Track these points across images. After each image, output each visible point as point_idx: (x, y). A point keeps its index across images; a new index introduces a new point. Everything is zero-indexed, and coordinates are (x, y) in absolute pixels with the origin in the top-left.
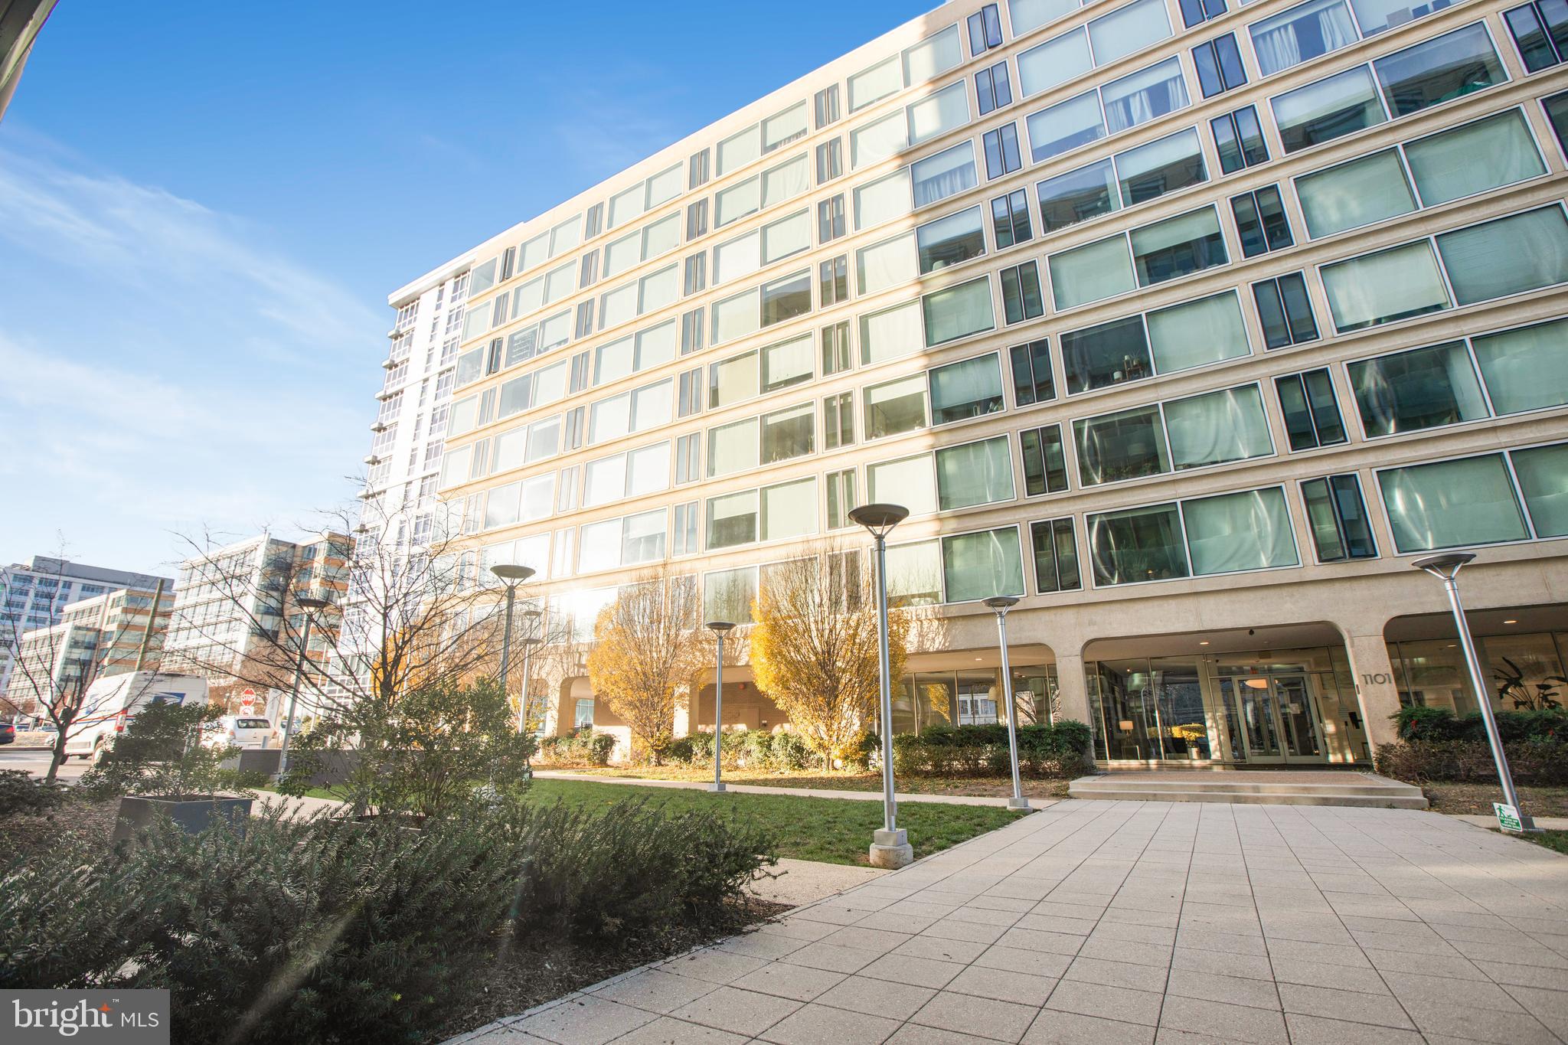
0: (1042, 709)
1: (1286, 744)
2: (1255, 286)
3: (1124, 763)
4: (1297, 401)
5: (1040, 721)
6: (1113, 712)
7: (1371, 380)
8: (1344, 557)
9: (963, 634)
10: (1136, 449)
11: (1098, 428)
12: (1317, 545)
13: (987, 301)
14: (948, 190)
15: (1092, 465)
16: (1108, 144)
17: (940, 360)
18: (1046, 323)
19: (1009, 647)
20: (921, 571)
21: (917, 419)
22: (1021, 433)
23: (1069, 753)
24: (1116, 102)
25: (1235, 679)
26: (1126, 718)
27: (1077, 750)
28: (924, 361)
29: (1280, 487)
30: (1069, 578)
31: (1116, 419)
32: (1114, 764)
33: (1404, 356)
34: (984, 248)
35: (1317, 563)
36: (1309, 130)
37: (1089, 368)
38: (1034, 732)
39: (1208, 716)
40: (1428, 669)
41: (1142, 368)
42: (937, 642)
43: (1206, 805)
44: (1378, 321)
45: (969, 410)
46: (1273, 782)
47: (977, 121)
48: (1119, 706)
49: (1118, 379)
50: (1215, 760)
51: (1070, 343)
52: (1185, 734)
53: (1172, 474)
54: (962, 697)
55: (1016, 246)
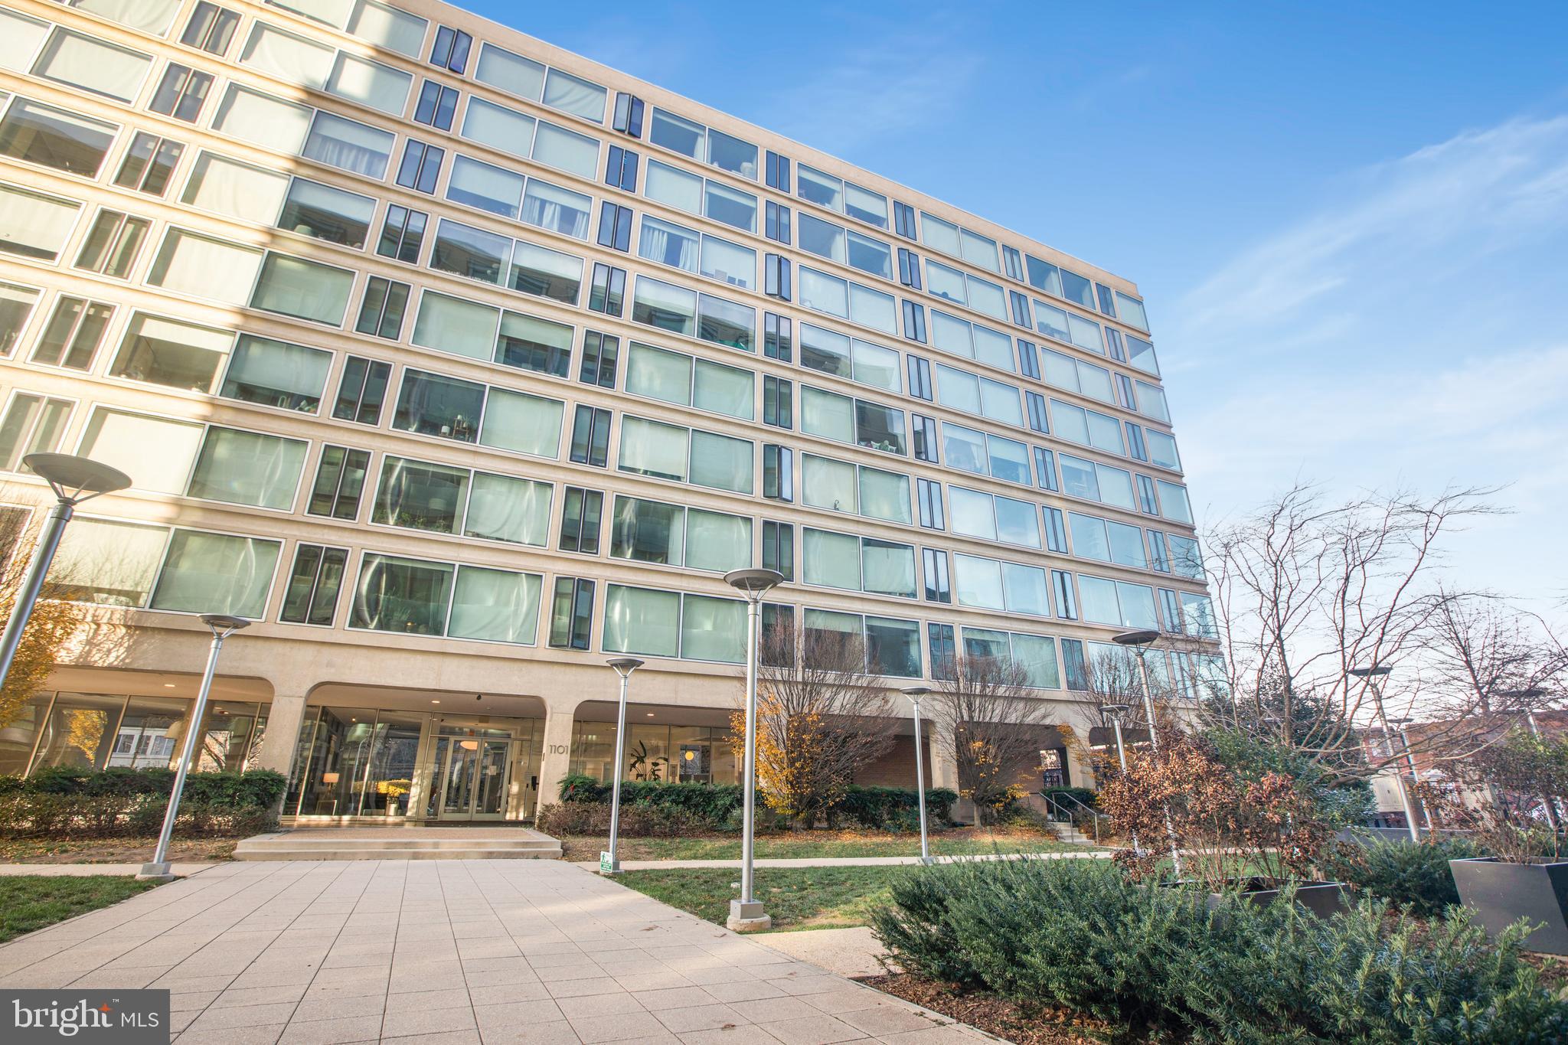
0: (236, 755)
1: (476, 802)
2: (579, 406)
3: (315, 819)
4: (575, 512)
5: (230, 768)
6: (321, 762)
7: (629, 515)
8: (567, 646)
9: (154, 653)
10: (437, 504)
11: (410, 471)
12: (552, 632)
13: (342, 296)
14: (350, 163)
15: (392, 504)
16: (515, 226)
17: (257, 328)
18: (397, 349)
19: (216, 676)
20: (126, 561)
21: (202, 381)
22: (326, 446)
23: (251, 808)
24: (536, 198)
25: (452, 739)
26: (333, 770)
27: (263, 803)
28: (237, 320)
29: (541, 576)
30: (320, 613)
31: (431, 469)
32: (302, 819)
33: (652, 504)
34: (363, 243)
35: (547, 647)
36: (653, 313)
37: (423, 411)
38: (213, 781)
39: (417, 772)
40: (596, 744)
41: (468, 432)
42: (114, 654)
43: (384, 863)
44: (646, 472)
45: (273, 397)
46: (454, 838)
47: (407, 122)
48: (330, 757)
49: (445, 433)
50: (409, 817)
51: (414, 380)
52: (392, 789)
53: (461, 538)
54: (125, 731)
55: (396, 262)
